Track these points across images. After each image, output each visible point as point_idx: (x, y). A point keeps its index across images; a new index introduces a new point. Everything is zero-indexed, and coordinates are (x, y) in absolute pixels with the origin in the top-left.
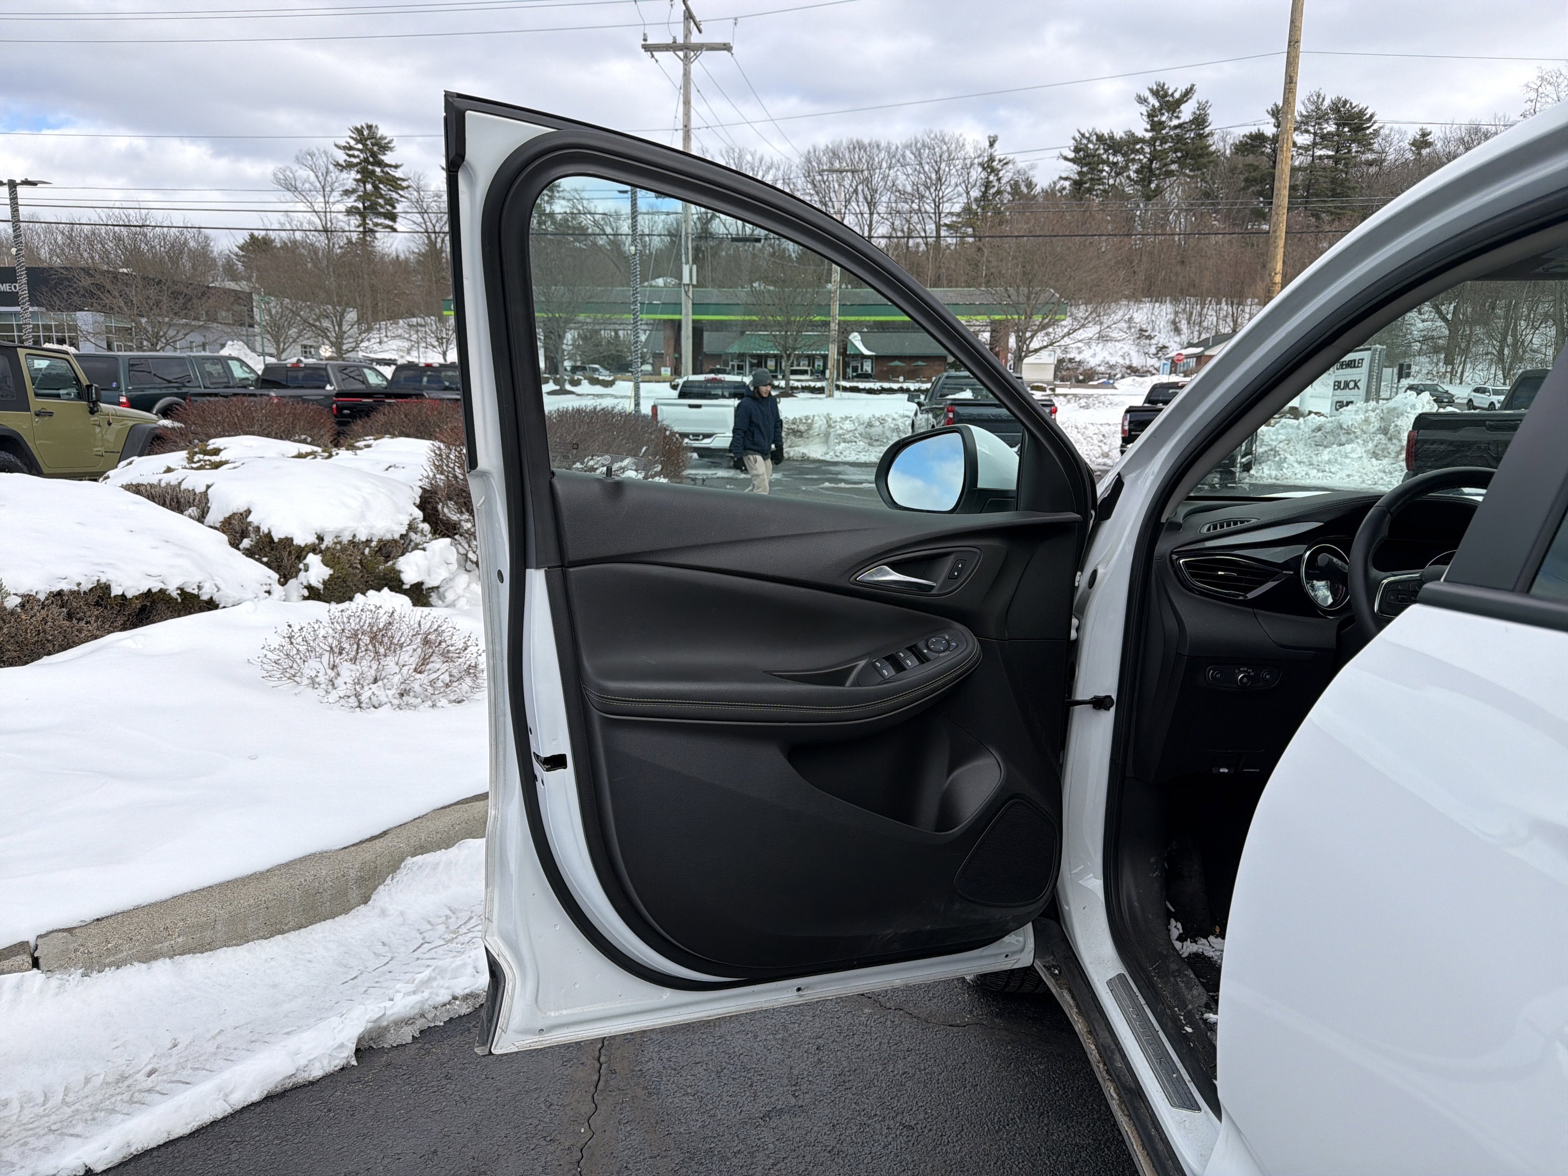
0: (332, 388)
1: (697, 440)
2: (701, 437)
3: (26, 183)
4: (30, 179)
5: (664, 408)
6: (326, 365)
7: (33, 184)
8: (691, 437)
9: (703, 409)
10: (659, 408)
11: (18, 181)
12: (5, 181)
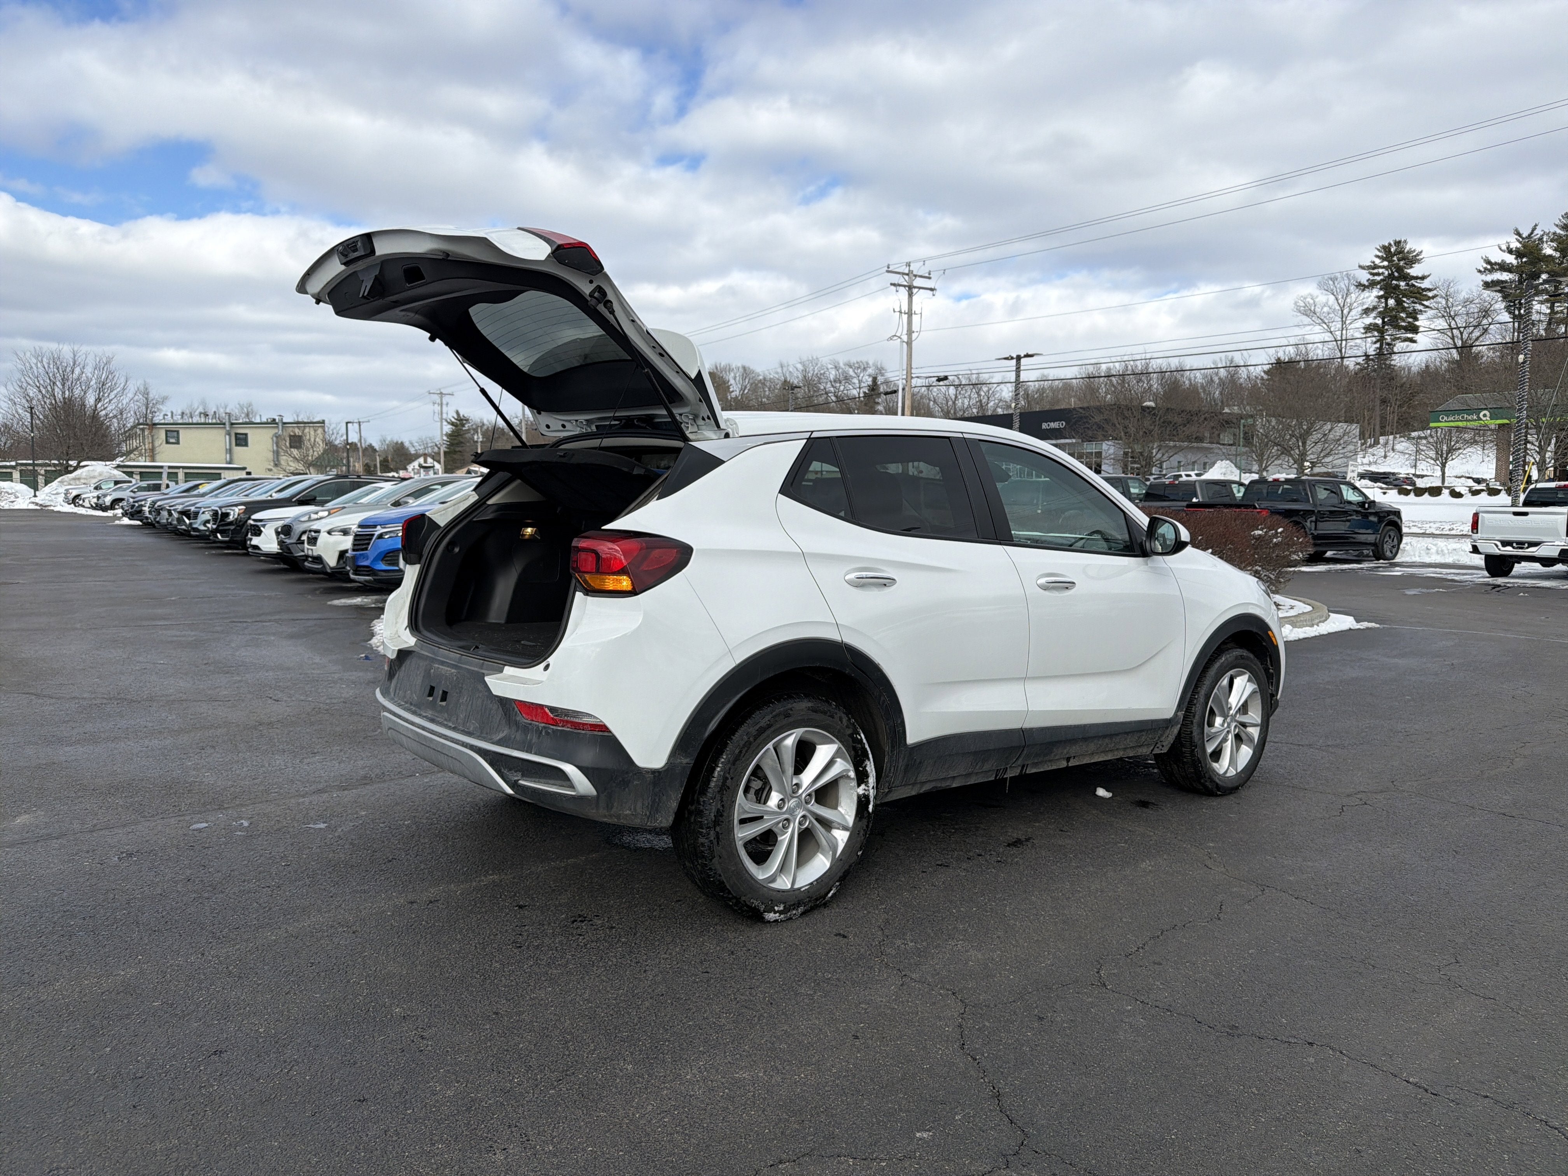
0: (1197, 500)
1: (1522, 548)
2: (1526, 545)
3: (1027, 356)
4: (1030, 353)
5: (1484, 515)
6: (1195, 481)
7: (1031, 356)
8: (1515, 545)
9: (1530, 516)
10: (1480, 515)
11: (1022, 356)
12: (1015, 356)
